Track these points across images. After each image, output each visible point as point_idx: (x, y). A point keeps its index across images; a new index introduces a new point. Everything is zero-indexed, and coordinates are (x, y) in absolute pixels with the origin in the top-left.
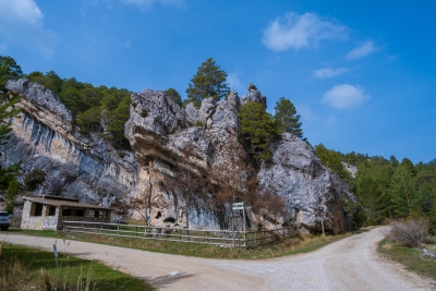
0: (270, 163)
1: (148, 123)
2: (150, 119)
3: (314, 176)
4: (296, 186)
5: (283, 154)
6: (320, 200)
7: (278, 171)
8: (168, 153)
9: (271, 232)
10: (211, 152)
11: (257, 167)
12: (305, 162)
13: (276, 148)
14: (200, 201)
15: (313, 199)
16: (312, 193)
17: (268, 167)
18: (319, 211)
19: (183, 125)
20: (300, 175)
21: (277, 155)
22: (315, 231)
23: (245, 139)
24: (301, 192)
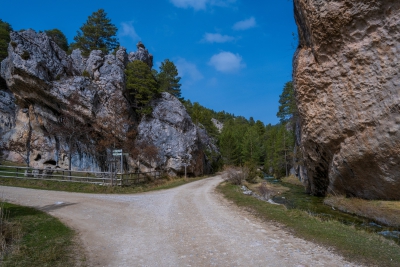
0: (150, 117)
1: (31, 66)
2: (33, 62)
3: (185, 131)
4: (170, 138)
5: (161, 110)
6: (187, 150)
7: (156, 125)
8: (52, 99)
9: (144, 174)
10: (96, 102)
11: (138, 120)
12: (179, 119)
13: (156, 105)
14: (83, 146)
15: (181, 149)
16: (181, 144)
17: (147, 120)
18: (185, 159)
19: (69, 72)
20: (173, 129)
21: (157, 110)
22: (180, 174)
23: (129, 94)
24: (173, 143)
